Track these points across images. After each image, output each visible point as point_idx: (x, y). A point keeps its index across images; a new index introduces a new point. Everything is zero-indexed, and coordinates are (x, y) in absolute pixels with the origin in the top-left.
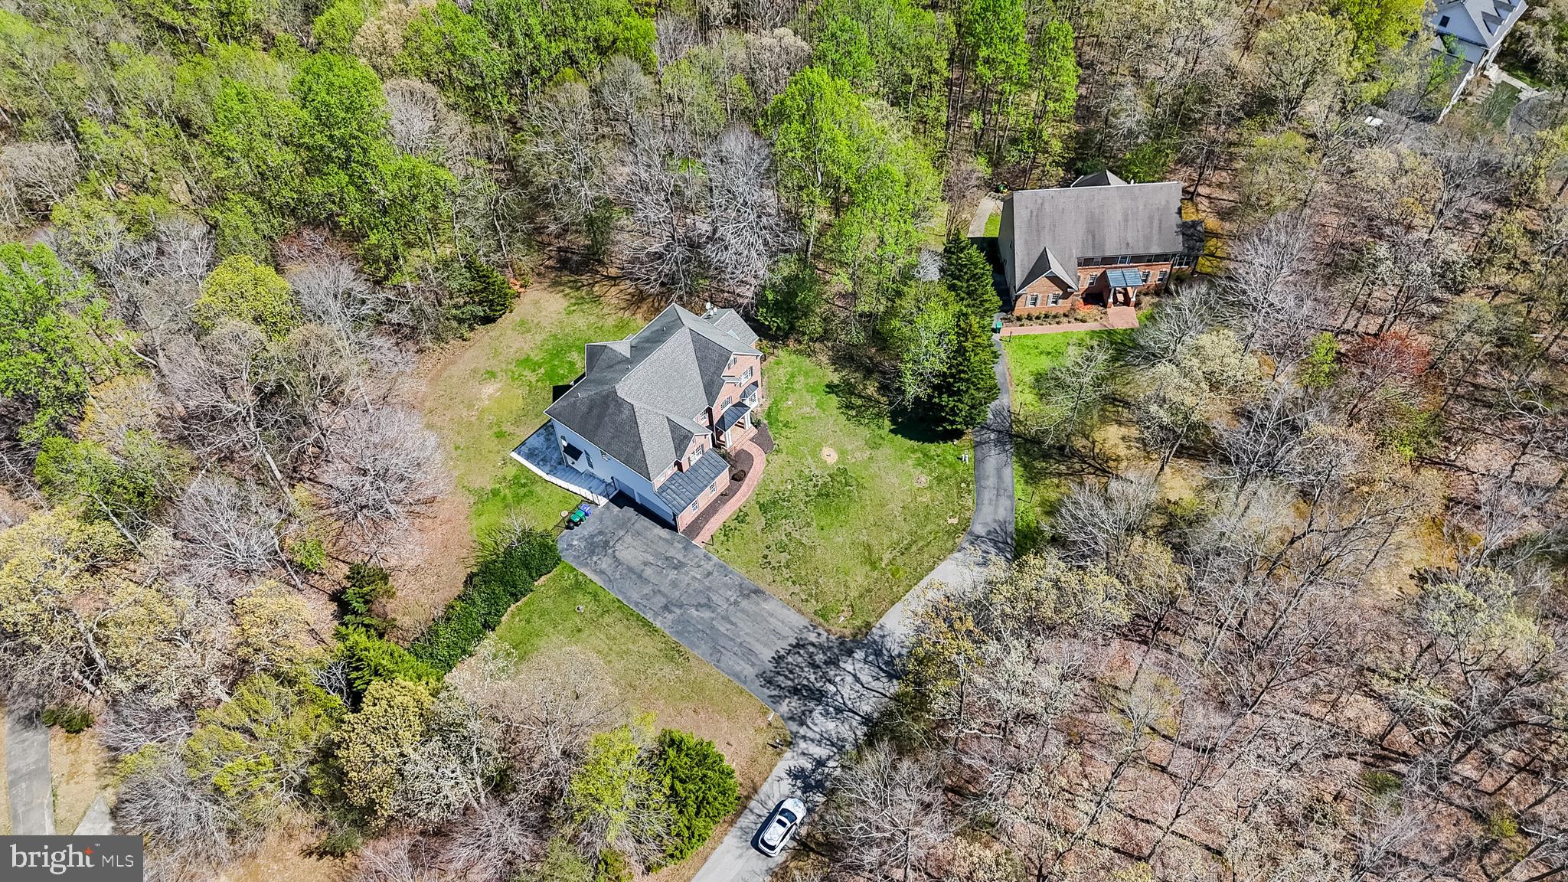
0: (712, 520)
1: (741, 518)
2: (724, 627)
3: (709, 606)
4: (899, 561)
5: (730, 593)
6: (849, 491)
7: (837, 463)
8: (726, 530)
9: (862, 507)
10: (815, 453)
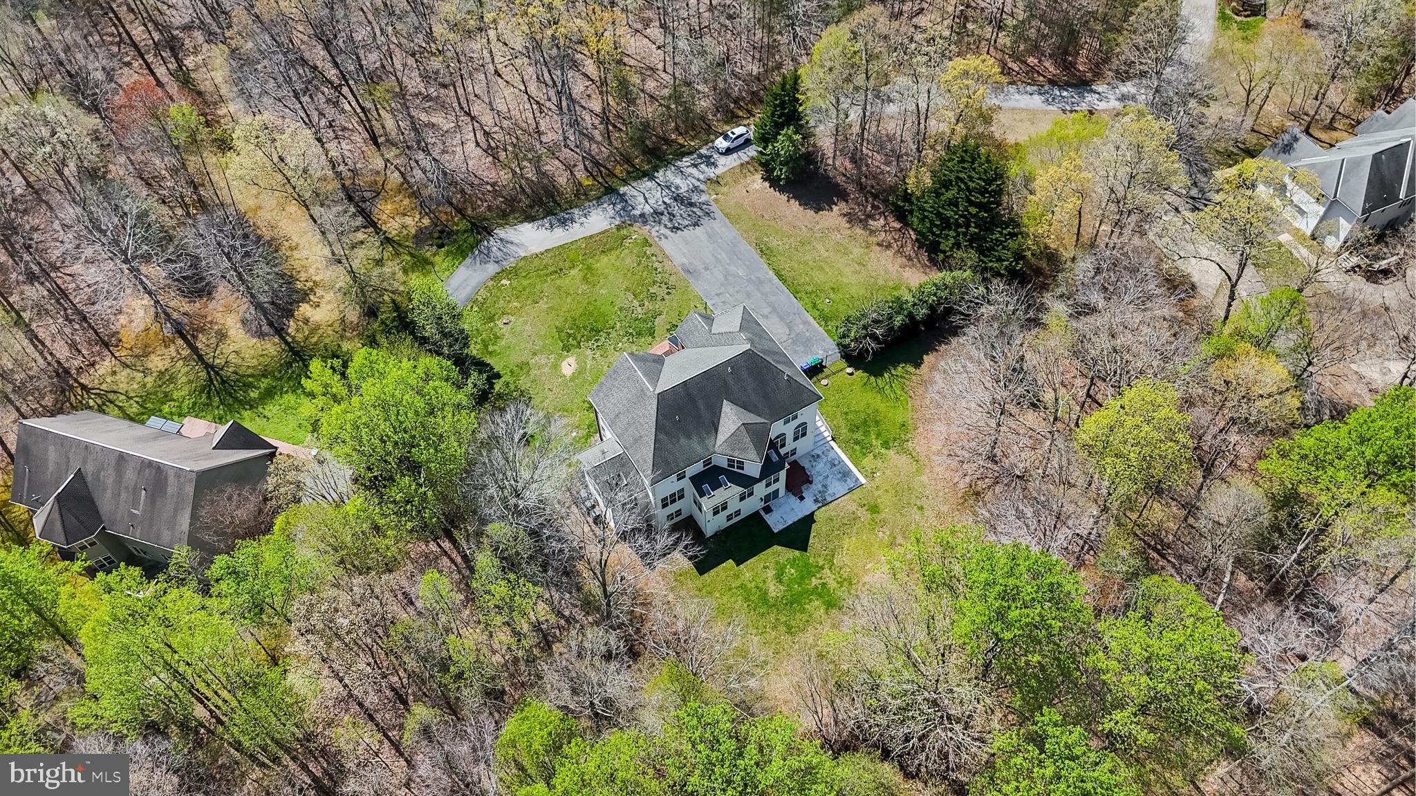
1: (674, 329)
3: (728, 274)
4: (567, 265)
5: (708, 277)
6: (572, 328)
7: (568, 356)
9: (569, 312)
10: (580, 372)
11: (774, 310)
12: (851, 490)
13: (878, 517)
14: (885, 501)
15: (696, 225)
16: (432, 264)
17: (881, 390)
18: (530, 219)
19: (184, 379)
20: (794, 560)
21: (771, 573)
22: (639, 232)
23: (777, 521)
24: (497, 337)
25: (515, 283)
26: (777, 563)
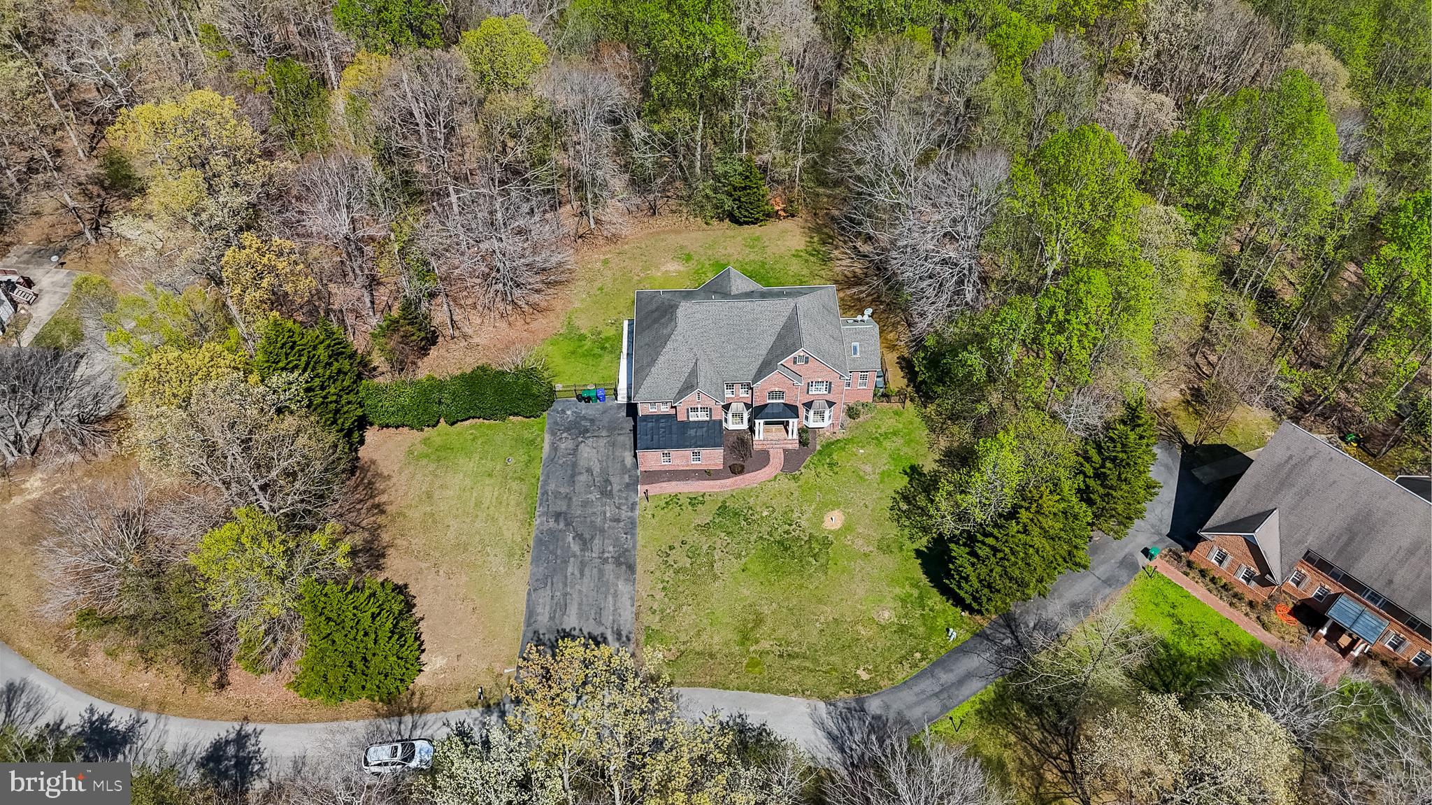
0: (674, 483)
1: (694, 501)
2: (572, 568)
3: (585, 543)
4: (769, 659)
5: (611, 549)
6: (809, 563)
7: (830, 532)
8: (673, 500)
9: (801, 586)
10: (824, 507)
11: (573, 476)
24: (903, 602)
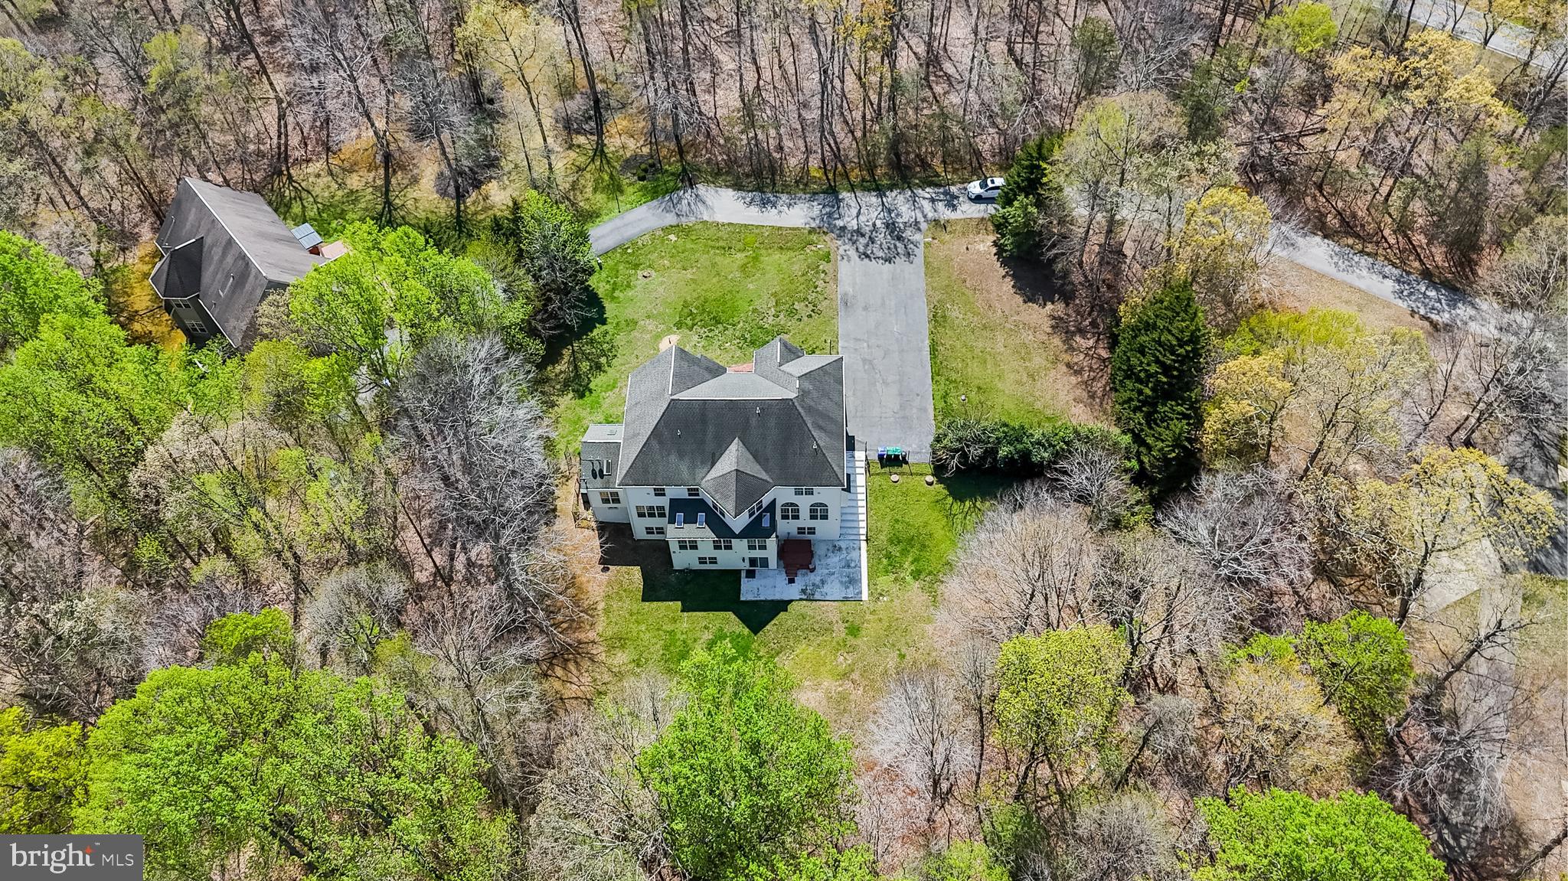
7: (675, 333)
11: (901, 381)
12: (846, 600)
13: (851, 641)
14: (871, 630)
15: (888, 260)
16: (622, 192)
17: (950, 516)
18: (738, 186)
19: (363, 205)
20: (739, 636)
21: (707, 636)
22: (828, 243)
23: (749, 590)
24: (629, 286)
25: (681, 242)
26: (721, 629)
